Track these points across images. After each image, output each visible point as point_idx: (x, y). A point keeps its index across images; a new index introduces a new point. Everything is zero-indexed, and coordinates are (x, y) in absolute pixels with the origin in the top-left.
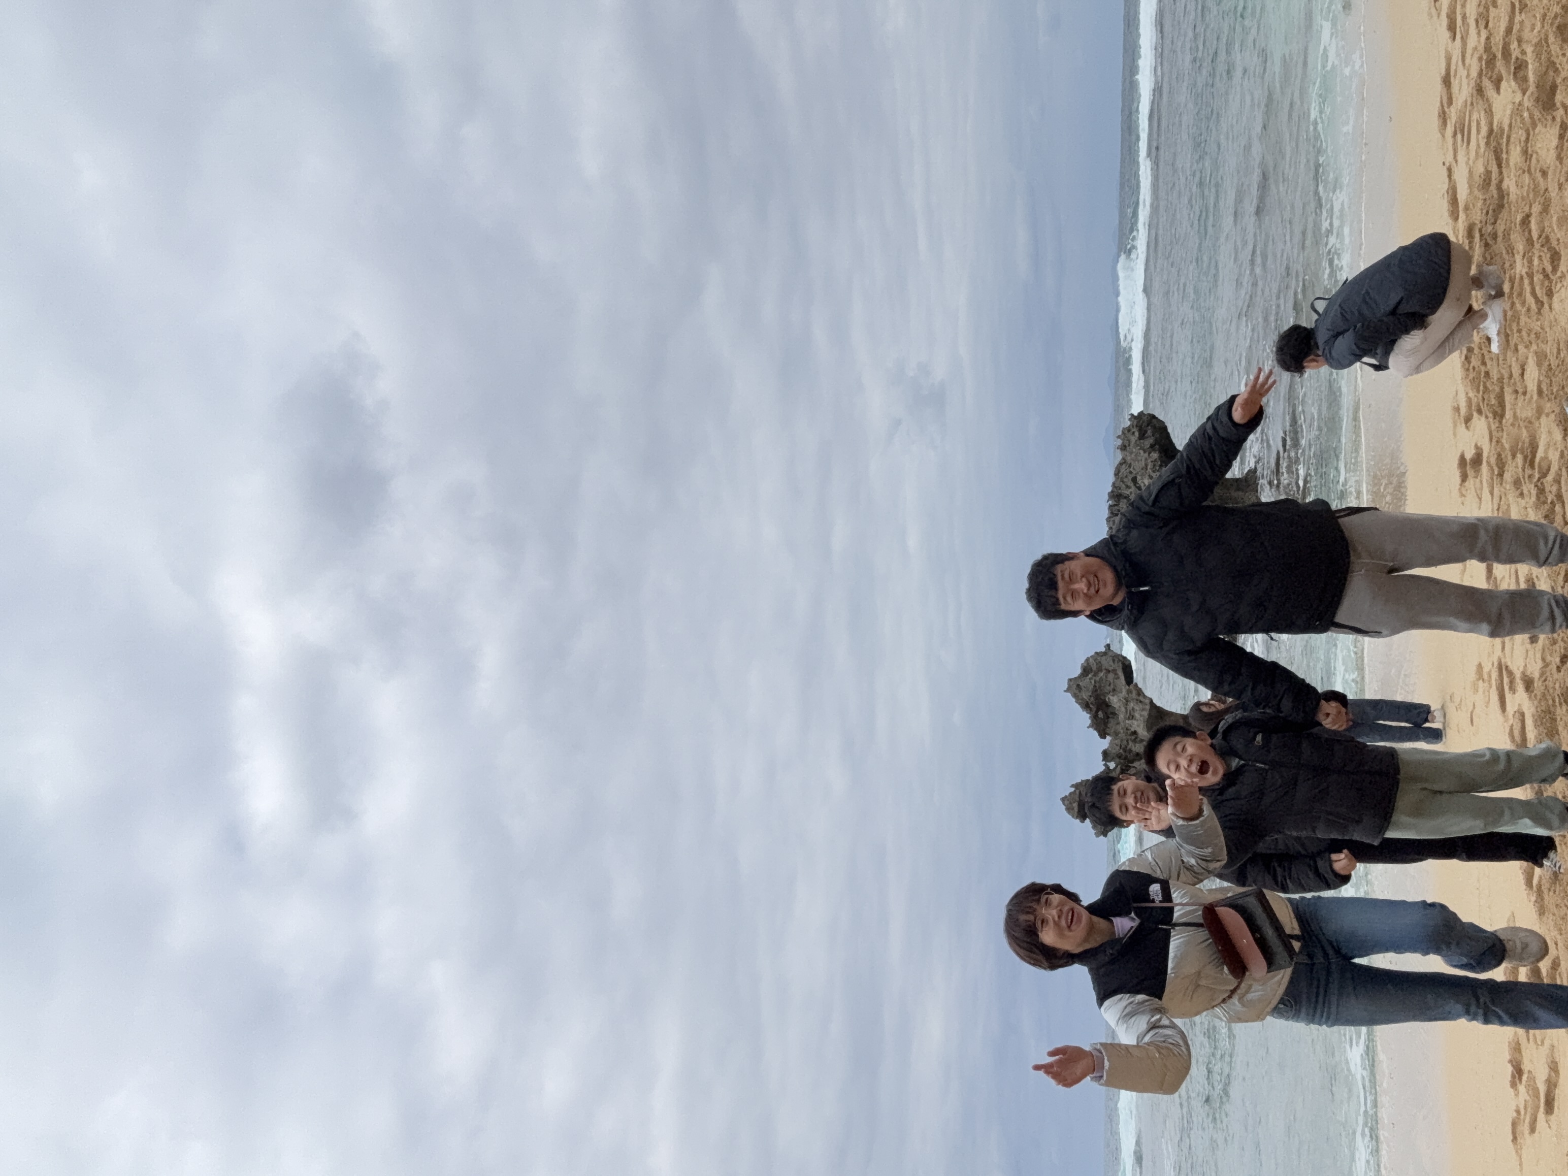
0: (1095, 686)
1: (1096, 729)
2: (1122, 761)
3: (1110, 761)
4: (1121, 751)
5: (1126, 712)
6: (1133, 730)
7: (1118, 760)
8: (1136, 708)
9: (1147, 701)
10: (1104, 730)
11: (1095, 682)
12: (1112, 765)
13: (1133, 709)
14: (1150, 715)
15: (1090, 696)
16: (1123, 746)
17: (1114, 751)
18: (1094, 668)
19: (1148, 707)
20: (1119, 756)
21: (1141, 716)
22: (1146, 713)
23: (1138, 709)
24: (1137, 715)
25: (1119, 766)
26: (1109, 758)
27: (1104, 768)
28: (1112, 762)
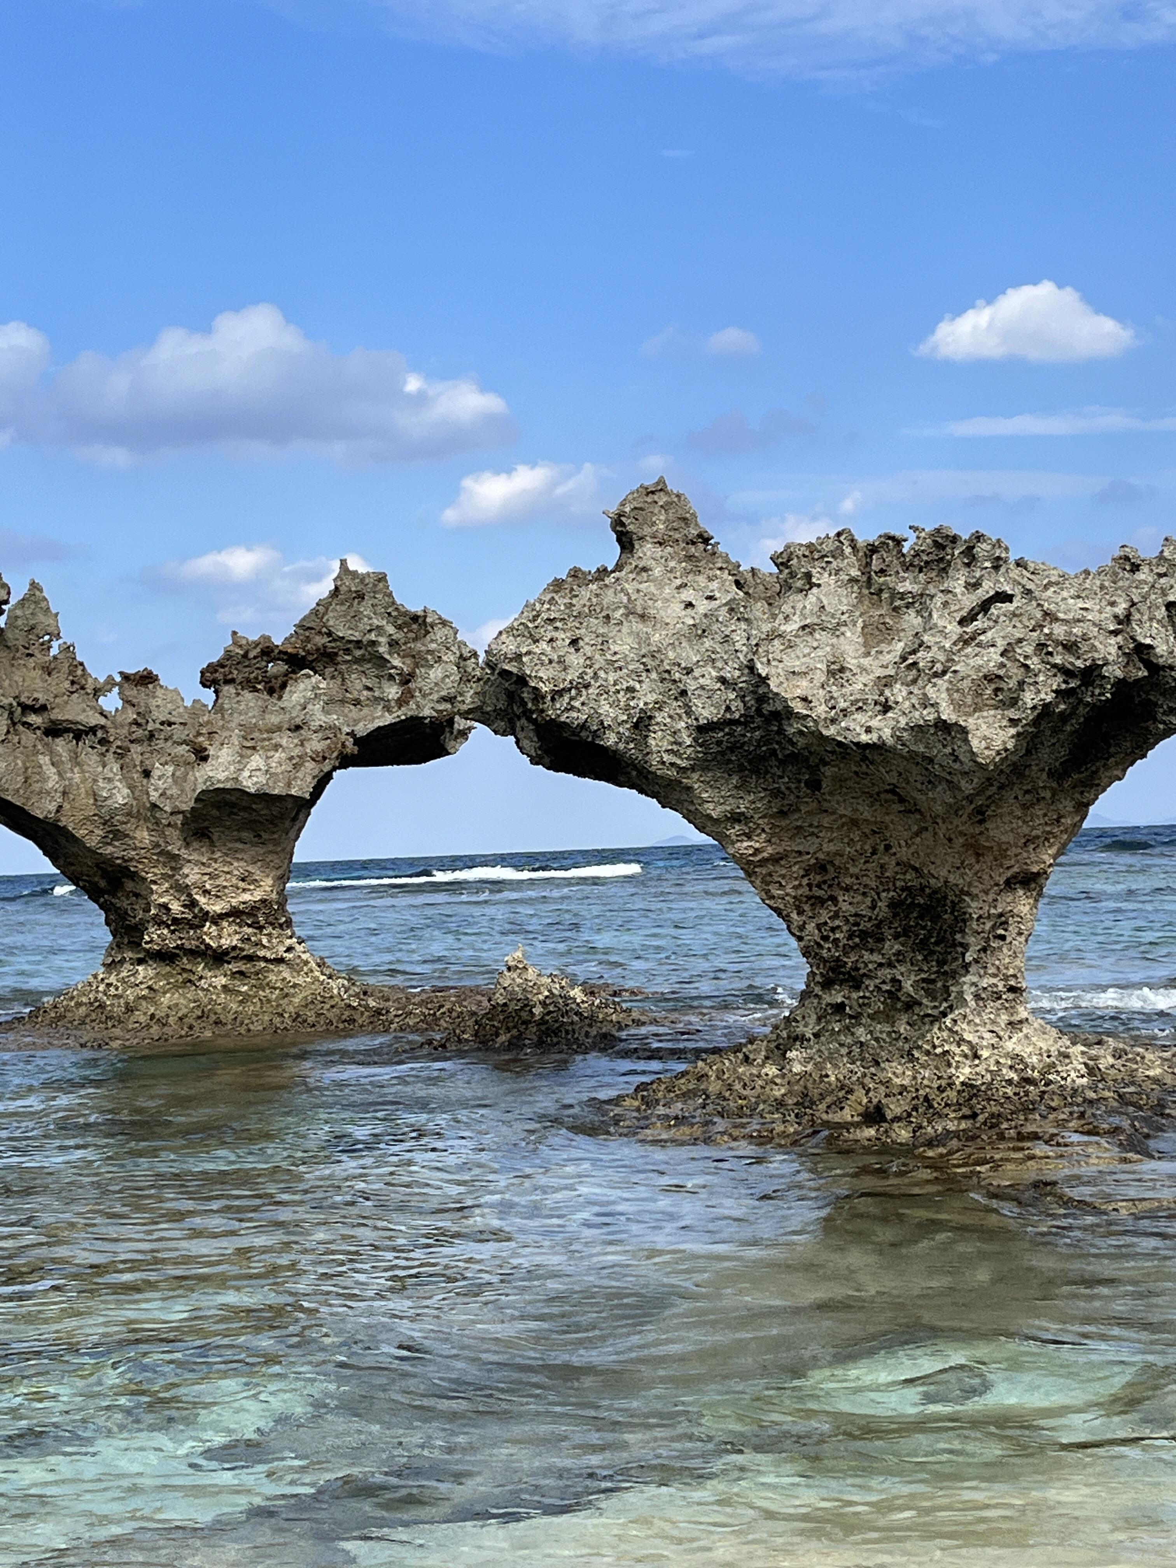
2: (124, 730)
4: (153, 725)
6: (211, 751)
10: (229, 682)
11: (373, 643)
12: (111, 702)
16: (167, 728)
20: (139, 721)
21: (251, 773)
23: (275, 760)
24: (255, 760)
25: (104, 722)
26: (132, 692)
28: (120, 704)
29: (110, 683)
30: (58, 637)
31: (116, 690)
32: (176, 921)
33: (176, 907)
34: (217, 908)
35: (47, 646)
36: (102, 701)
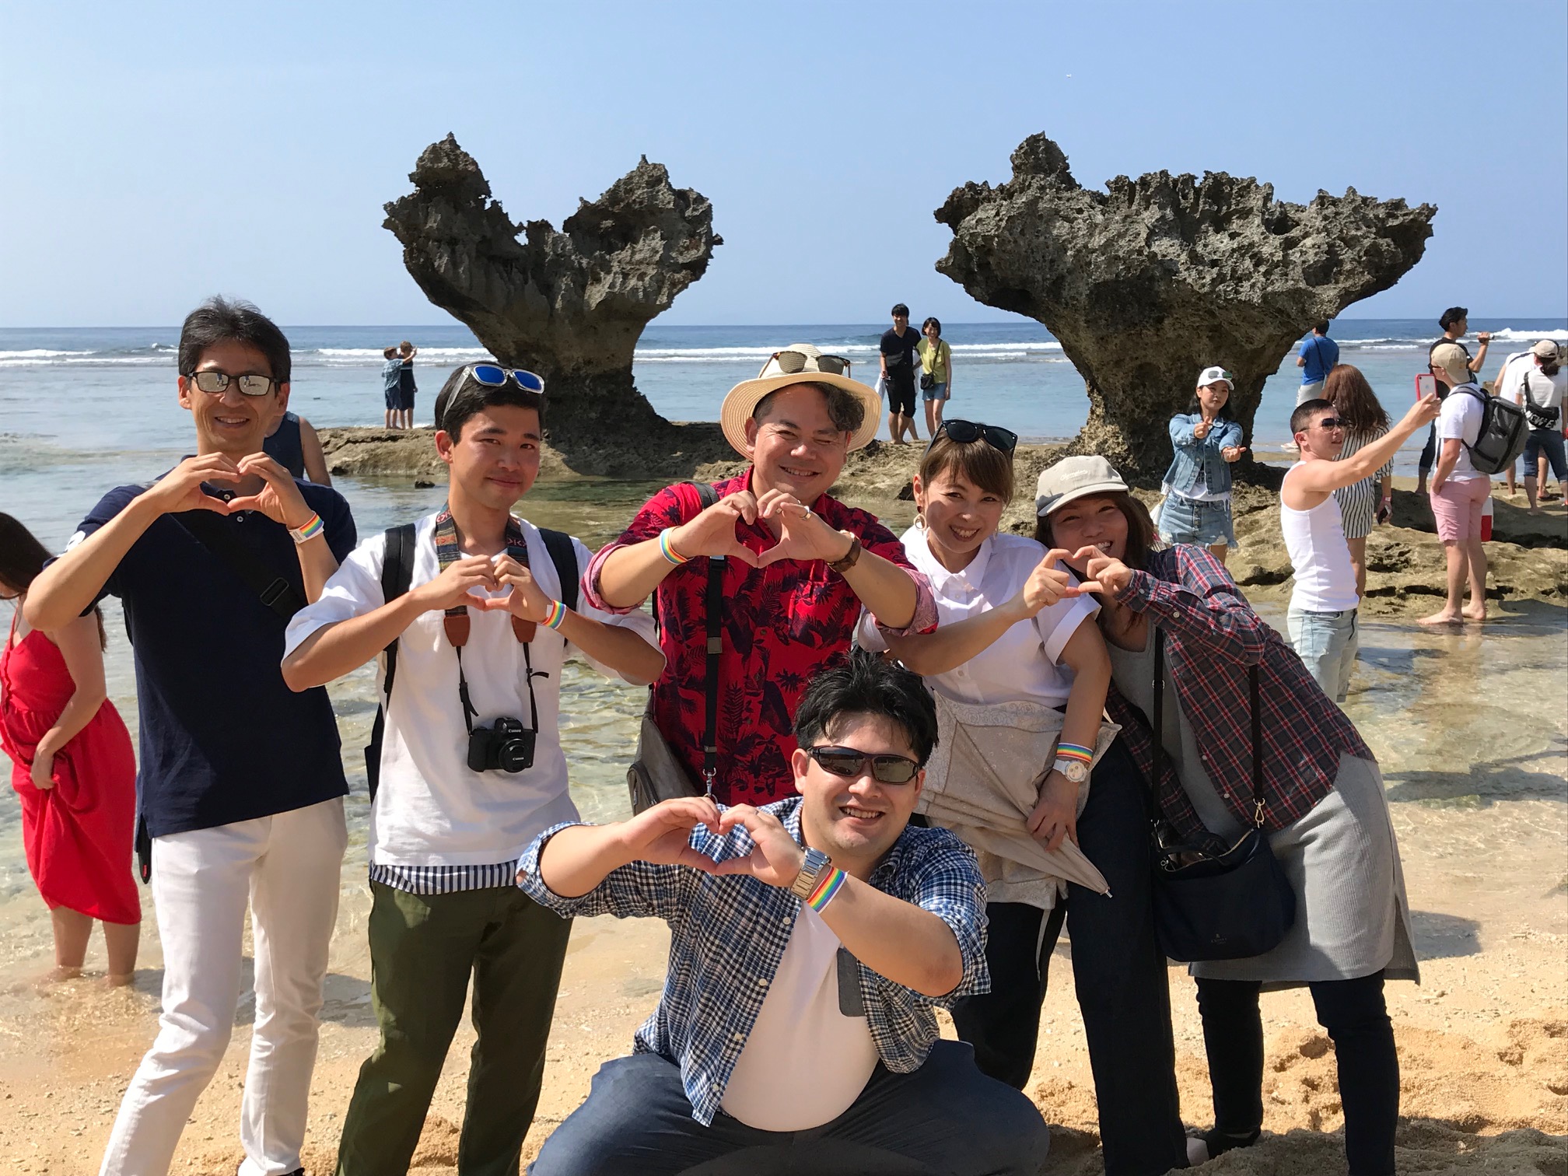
1: (579, 214)
2: (532, 258)
3: (530, 235)
4: (550, 258)
5: (633, 263)
7: (534, 249)
8: (648, 280)
9: (662, 301)
10: (581, 227)
15: (636, 203)
16: (558, 261)
17: (548, 241)
20: (541, 252)
22: (636, 297)
23: (645, 284)
25: (522, 253)
26: (534, 233)
27: (516, 224)
28: (527, 240)
30: (491, 196)
35: (484, 202)
36: (516, 237)
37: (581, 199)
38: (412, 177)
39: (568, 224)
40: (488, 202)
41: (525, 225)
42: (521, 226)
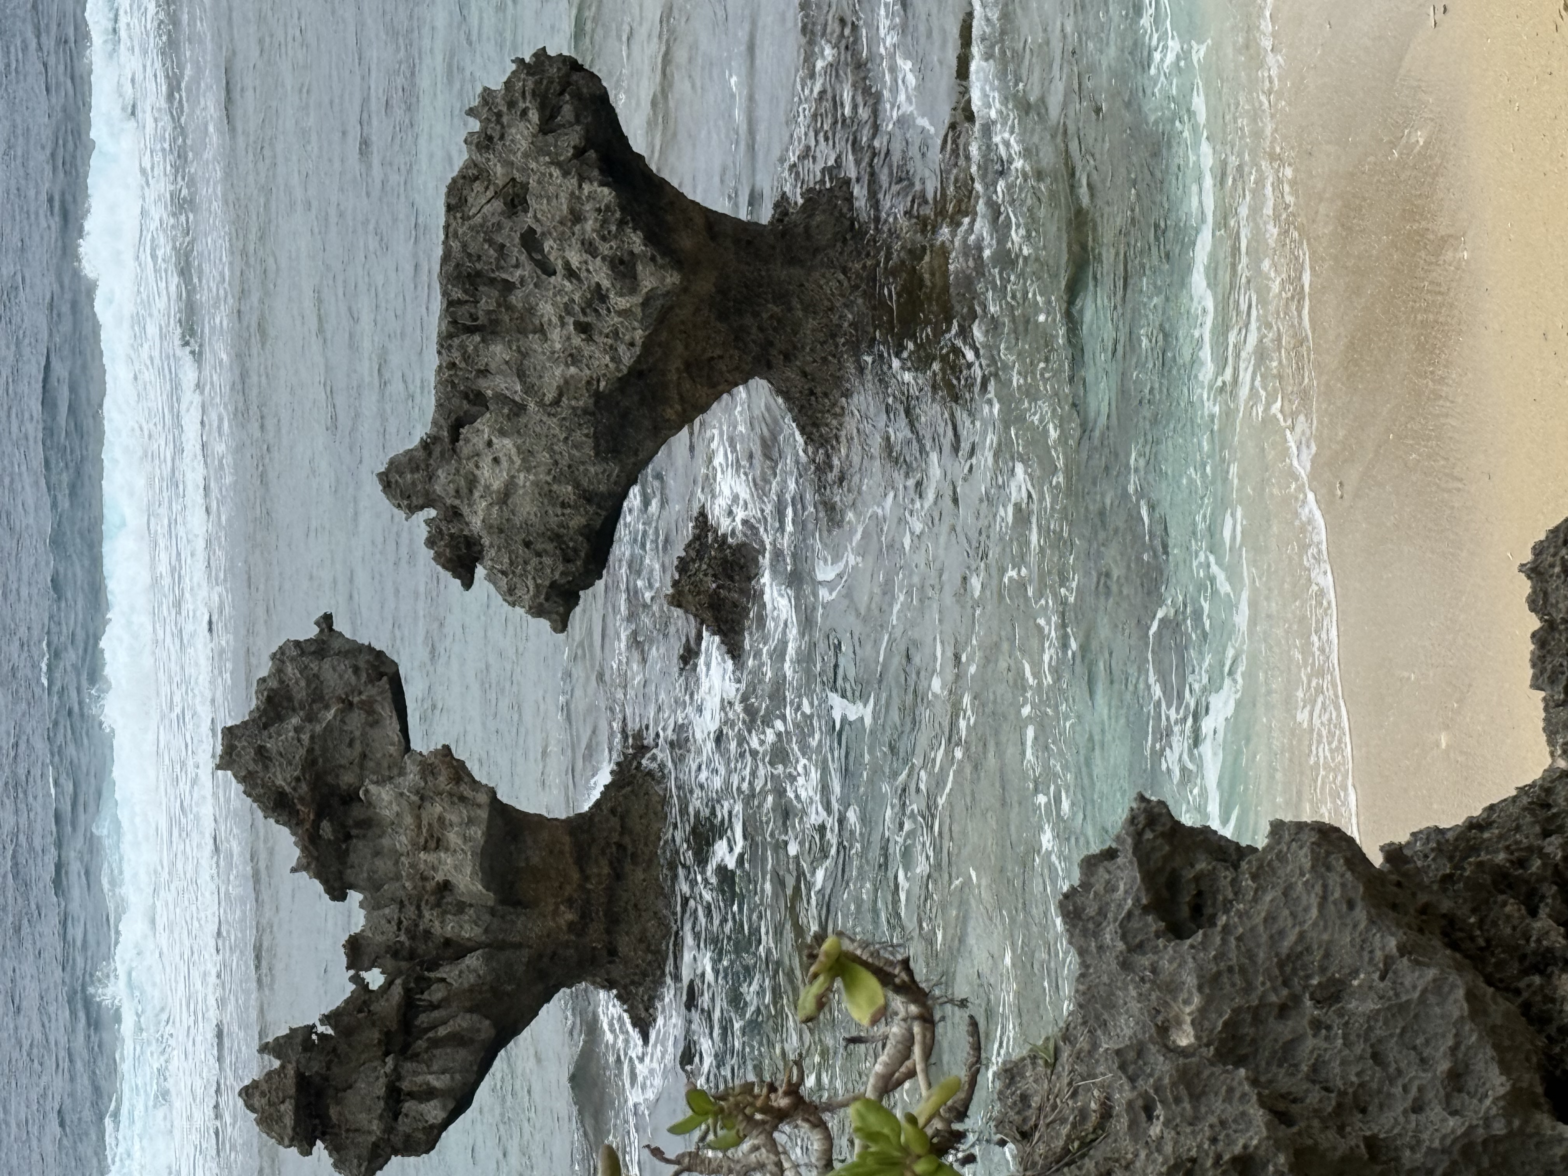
0: (310, 751)
1: (318, 875)
2: (404, 965)
3: (368, 969)
4: (403, 938)
5: (419, 827)
6: (440, 877)
7: (389, 962)
8: (452, 817)
9: (483, 798)
13: (441, 819)
14: (489, 834)
15: (298, 779)
16: (405, 923)
17: (379, 938)
18: (300, 693)
19: (484, 814)
20: (395, 952)
21: (465, 839)
22: (478, 833)
23: (454, 818)
24: (453, 838)
25: (398, 981)
26: (366, 961)
27: (353, 987)
28: (376, 971)
29: (356, 979)
30: (314, 1026)
31: (363, 974)
32: (583, 917)
33: (570, 916)
34: (576, 876)
35: (322, 1037)
36: (374, 986)
37: (294, 870)
38: (306, 1152)
39: (337, 893)
40: (321, 1029)
41: (352, 972)
42: (352, 979)
